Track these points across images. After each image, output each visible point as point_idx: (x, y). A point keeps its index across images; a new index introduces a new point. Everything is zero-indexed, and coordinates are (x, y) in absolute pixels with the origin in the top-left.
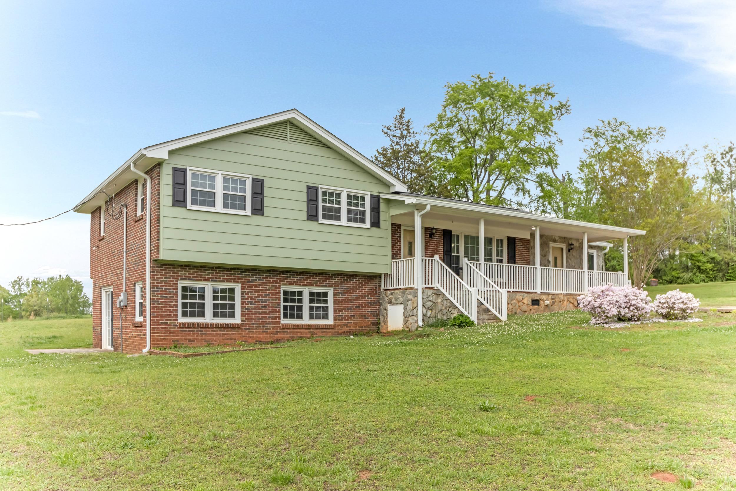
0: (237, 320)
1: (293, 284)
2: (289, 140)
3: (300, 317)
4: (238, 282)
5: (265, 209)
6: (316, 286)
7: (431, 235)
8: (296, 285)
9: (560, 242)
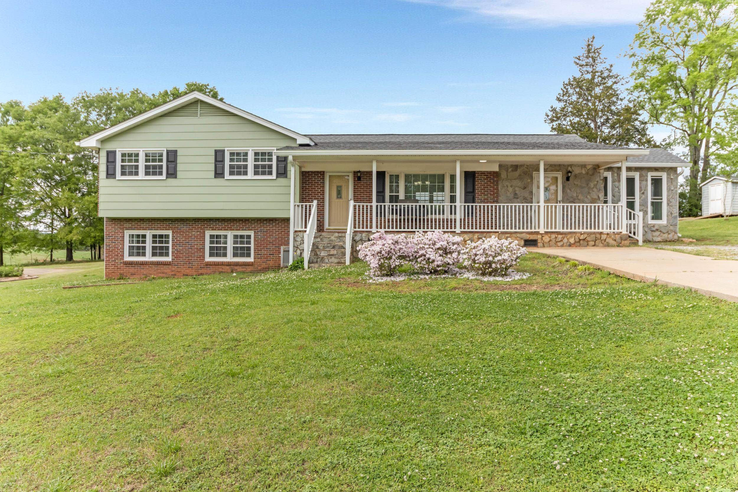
0: (169, 259)
1: (215, 230)
2: (199, 115)
3: (225, 255)
4: (169, 229)
5: (178, 173)
6: (236, 230)
7: (359, 178)
8: (218, 230)
9: (552, 171)
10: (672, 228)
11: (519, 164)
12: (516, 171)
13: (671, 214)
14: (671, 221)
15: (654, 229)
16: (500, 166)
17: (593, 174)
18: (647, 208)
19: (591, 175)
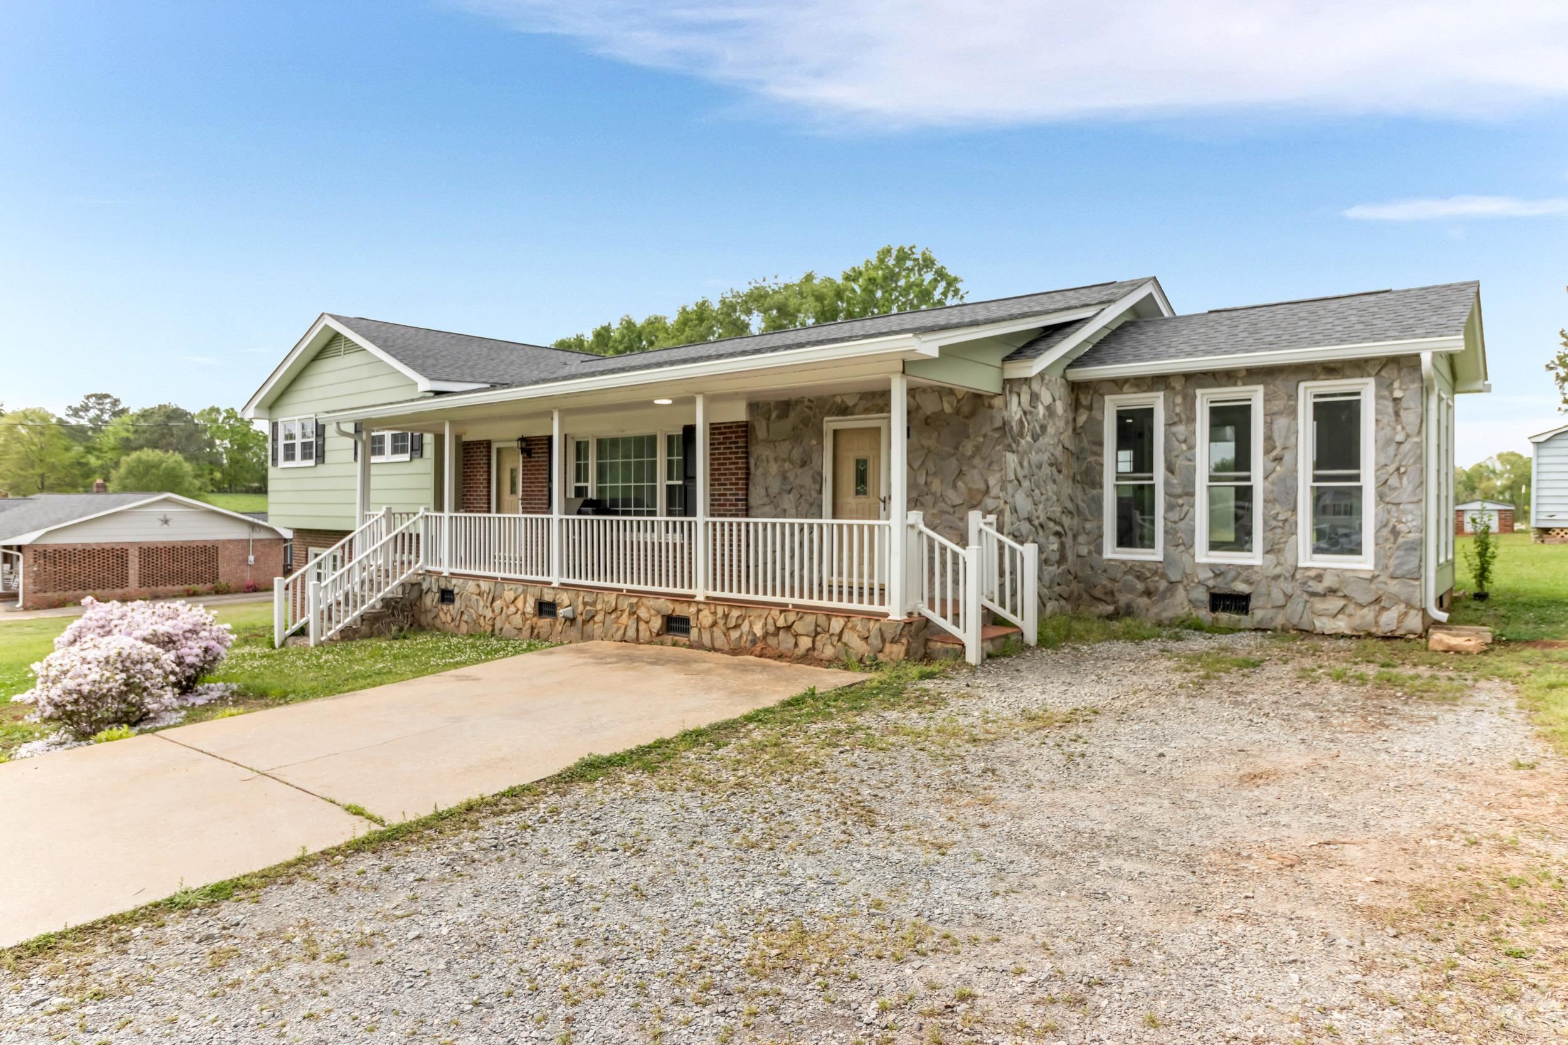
5: (326, 454)
7: (529, 452)
9: (867, 410)
10: (1394, 587)
11: (794, 398)
12: (787, 417)
13: (1395, 533)
14: (1392, 563)
15: (1319, 588)
16: (753, 407)
17: (972, 414)
18: (1294, 509)
19: (967, 417)
